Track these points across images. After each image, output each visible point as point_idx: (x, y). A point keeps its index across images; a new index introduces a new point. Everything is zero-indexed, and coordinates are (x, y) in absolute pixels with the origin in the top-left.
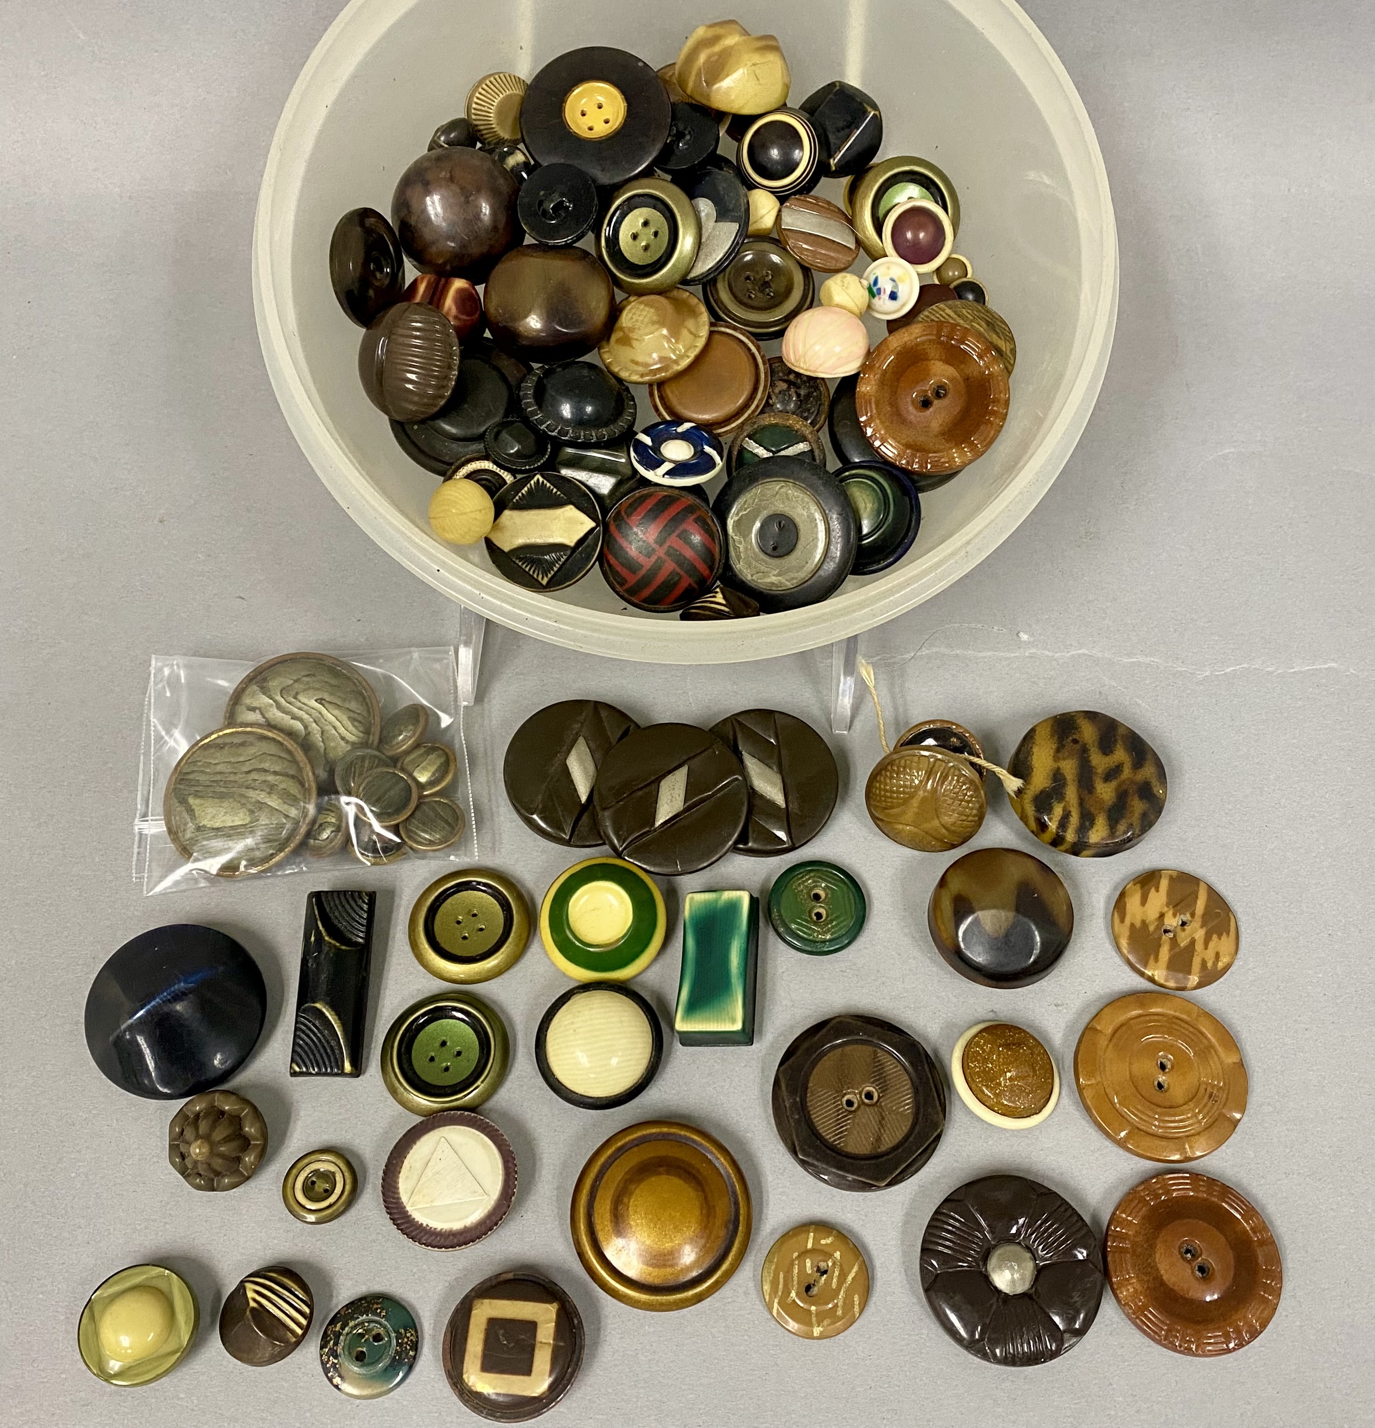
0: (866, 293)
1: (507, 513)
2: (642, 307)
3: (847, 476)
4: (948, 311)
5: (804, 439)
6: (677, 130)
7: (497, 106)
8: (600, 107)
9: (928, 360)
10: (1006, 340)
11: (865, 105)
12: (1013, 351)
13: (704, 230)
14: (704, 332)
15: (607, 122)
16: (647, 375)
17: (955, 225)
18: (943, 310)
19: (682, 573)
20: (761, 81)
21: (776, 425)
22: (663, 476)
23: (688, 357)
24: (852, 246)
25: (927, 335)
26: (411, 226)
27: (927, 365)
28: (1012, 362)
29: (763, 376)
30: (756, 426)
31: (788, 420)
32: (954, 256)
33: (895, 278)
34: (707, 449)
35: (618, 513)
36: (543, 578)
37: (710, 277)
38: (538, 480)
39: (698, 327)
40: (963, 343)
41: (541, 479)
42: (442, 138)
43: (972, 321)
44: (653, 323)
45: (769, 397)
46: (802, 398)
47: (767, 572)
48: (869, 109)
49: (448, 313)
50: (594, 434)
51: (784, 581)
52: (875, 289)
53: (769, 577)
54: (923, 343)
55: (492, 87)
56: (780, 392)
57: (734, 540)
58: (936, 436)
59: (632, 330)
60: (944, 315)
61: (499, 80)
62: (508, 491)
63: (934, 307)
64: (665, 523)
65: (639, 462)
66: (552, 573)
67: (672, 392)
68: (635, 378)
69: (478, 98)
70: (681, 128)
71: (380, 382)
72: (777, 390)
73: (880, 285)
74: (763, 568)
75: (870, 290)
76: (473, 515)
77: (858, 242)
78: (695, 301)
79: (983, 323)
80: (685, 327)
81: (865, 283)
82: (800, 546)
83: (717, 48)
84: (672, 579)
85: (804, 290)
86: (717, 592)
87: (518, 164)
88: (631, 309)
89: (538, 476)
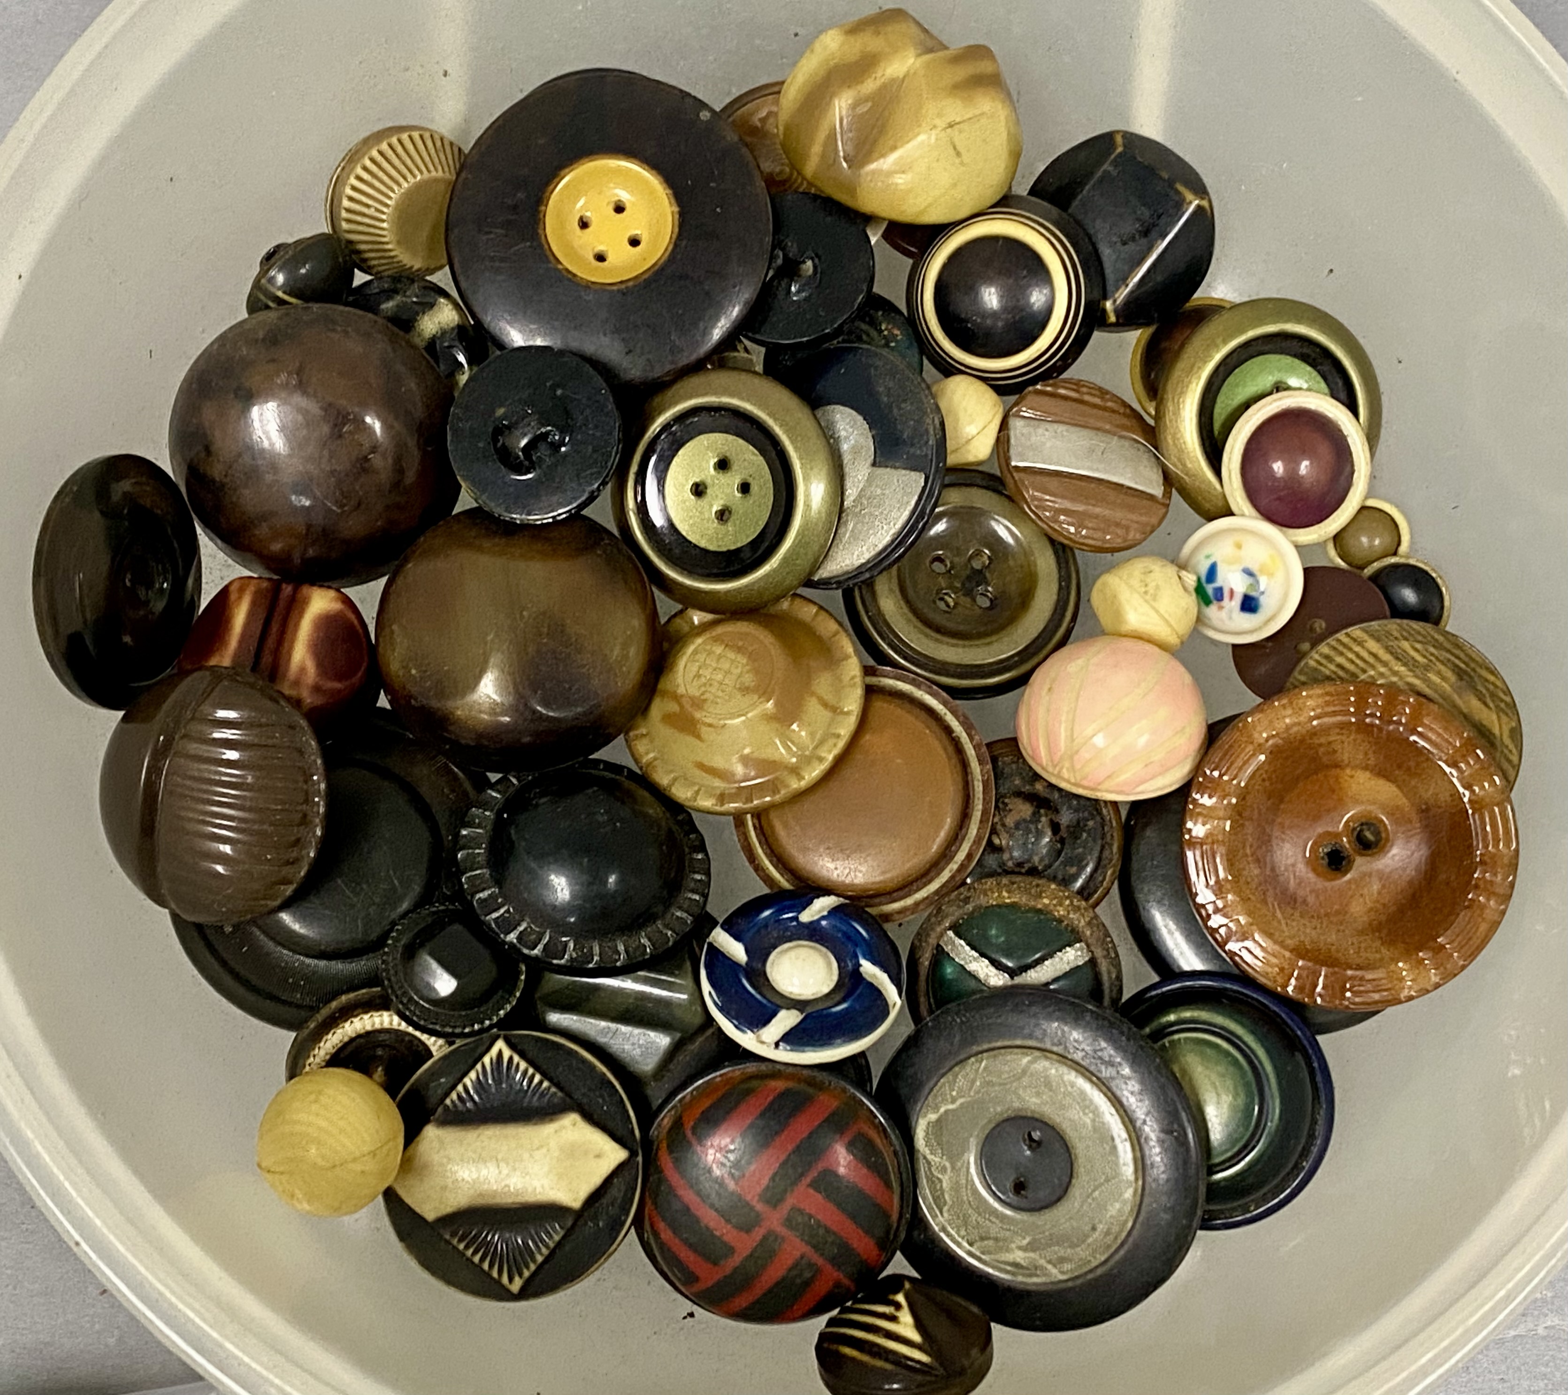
0: (1190, 602)
1: (431, 1133)
2: (719, 650)
3: (1172, 1024)
4: (1372, 645)
5: (1072, 937)
6: (785, 256)
7: (397, 207)
8: (619, 209)
9: (1337, 766)
10: (1499, 710)
11: (1180, 188)
12: (1516, 734)
13: (848, 483)
14: (853, 703)
15: (634, 242)
16: (733, 798)
17: (1372, 437)
18: (1360, 643)
19: (820, 1261)
20: (966, 158)
21: (1013, 906)
22: (777, 1045)
23: (821, 760)
24: (1157, 490)
25: (1334, 713)
26: (213, 481)
27: (1337, 778)
28: (1515, 759)
29: (979, 787)
30: (970, 907)
31: (1039, 896)
32: (1371, 503)
33: (1254, 568)
34: (868, 968)
35: (678, 1124)
36: (511, 1280)
37: (862, 578)
38: (500, 1054)
39: (839, 688)
40: (1414, 732)
41: (507, 1053)
42: (280, 279)
43: (1427, 668)
44: (745, 690)
45: (994, 831)
46: (1064, 833)
47: (1005, 1240)
48: (1189, 196)
49: (297, 683)
50: (621, 948)
51: (1042, 1262)
52: (1210, 589)
53: (1008, 1250)
54: (1325, 730)
55: (385, 165)
56: (1017, 826)
57: (929, 1163)
58: (1361, 933)
59: (699, 703)
60: (1365, 655)
61: (399, 149)
62: (433, 1073)
63: (1341, 636)
64: (783, 1157)
65: (721, 1009)
66: (533, 1267)
67: (786, 825)
68: (707, 803)
69: (354, 188)
70: (793, 250)
71: (148, 829)
72: (1010, 821)
73: (1219, 582)
74: (994, 1231)
75: (1200, 590)
76: (358, 1167)
77: (1168, 479)
78: (833, 626)
79: (1449, 674)
80: (813, 694)
81: (1191, 580)
82: (1077, 1191)
83: (869, 86)
84: (800, 1275)
85: (1060, 588)
86: (898, 1306)
87: (444, 332)
88: (695, 652)
89: (500, 1045)
